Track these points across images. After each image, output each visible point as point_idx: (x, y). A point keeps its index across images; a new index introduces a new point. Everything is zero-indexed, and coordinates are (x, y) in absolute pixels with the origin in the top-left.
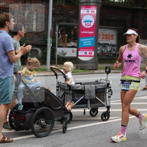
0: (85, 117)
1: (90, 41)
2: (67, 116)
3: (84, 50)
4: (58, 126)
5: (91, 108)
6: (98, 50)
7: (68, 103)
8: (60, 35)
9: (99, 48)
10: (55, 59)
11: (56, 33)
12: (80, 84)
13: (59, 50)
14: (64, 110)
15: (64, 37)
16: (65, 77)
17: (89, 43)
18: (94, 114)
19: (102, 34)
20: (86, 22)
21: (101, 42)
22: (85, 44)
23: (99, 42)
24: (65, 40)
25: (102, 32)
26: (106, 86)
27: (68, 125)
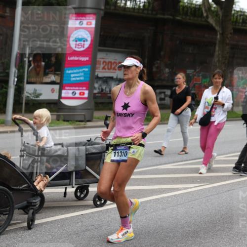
0: (67, 201)
1: (82, 72)
2: (36, 201)
3: (71, 88)
4: (20, 218)
5: (77, 186)
6: (95, 88)
7: (39, 178)
8: (32, 63)
9: (96, 85)
10: (22, 104)
11: (25, 59)
12: (61, 146)
13: (29, 89)
14: (31, 190)
15: (39, 66)
16: (36, 134)
17: (81, 76)
18: (82, 196)
19: (102, 60)
20: (76, 41)
21: (100, 75)
22: (74, 79)
23: (98, 75)
24: (40, 71)
25: (103, 58)
26: (105, 149)
27: (37, 216)
